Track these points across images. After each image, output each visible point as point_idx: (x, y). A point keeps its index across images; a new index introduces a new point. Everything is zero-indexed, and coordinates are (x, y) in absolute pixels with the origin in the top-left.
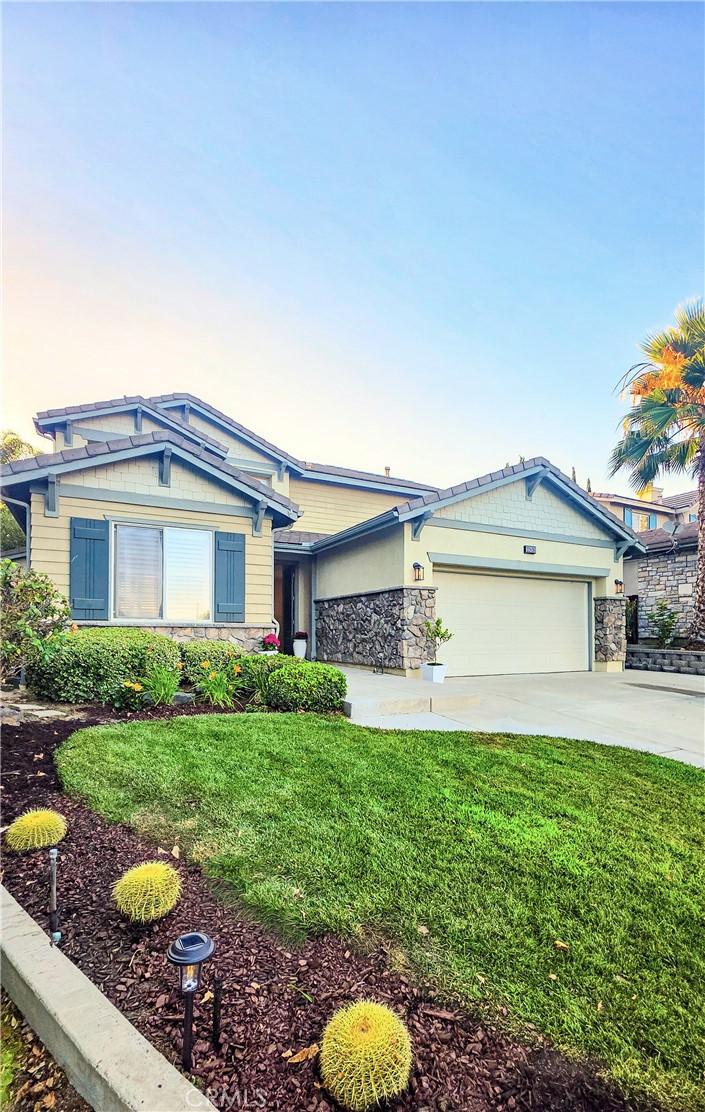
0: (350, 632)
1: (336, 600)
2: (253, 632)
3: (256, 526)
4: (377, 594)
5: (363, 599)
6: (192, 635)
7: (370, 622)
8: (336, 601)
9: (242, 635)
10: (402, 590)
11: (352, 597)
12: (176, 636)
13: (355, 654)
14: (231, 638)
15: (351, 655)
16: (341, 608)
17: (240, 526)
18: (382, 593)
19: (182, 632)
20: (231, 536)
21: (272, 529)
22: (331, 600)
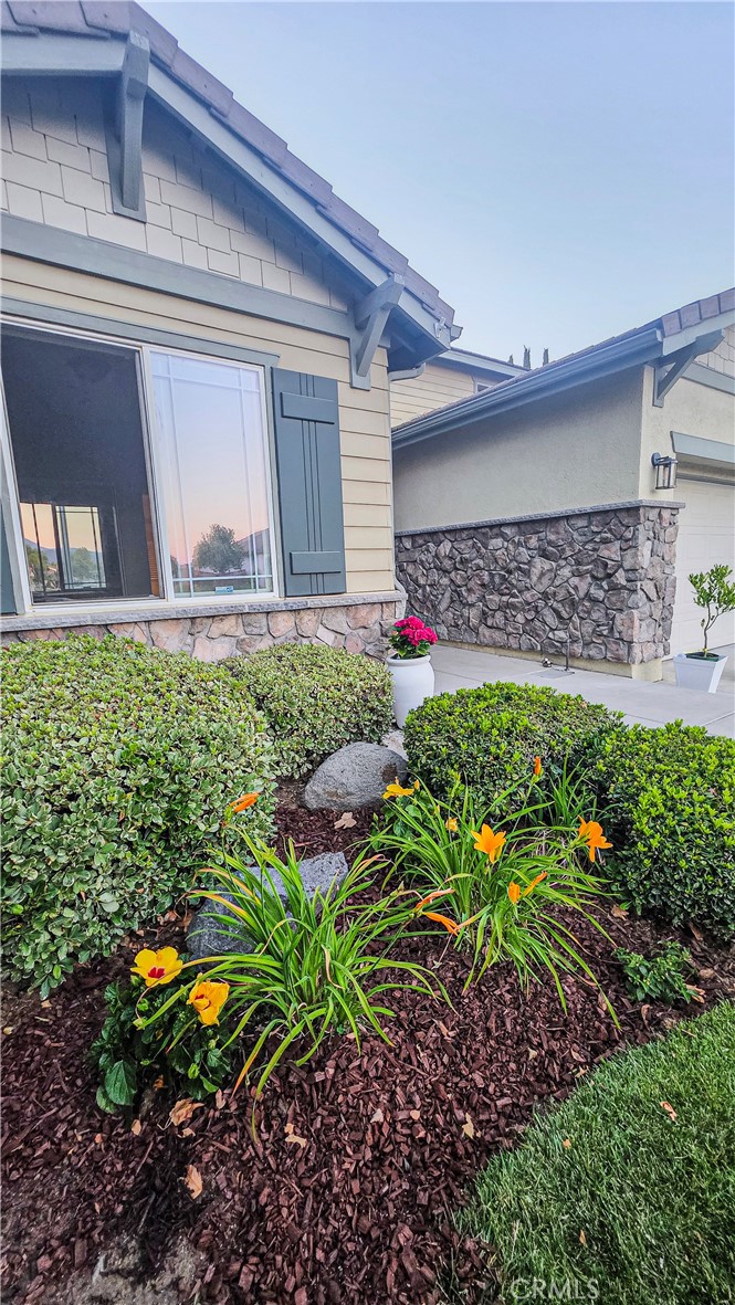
0: (470, 591)
1: (432, 533)
2: (363, 611)
3: (358, 361)
4: (550, 521)
5: (508, 531)
6: (240, 633)
7: (527, 573)
8: (434, 535)
9: (340, 621)
10: (637, 509)
11: (476, 528)
12: (201, 640)
13: (482, 629)
14: (321, 632)
15: (475, 630)
16: (445, 548)
17: (321, 359)
18: (567, 518)
19: (217, 628)
20: (307, 382)
21: (390, 370)
22: (421, 535)
